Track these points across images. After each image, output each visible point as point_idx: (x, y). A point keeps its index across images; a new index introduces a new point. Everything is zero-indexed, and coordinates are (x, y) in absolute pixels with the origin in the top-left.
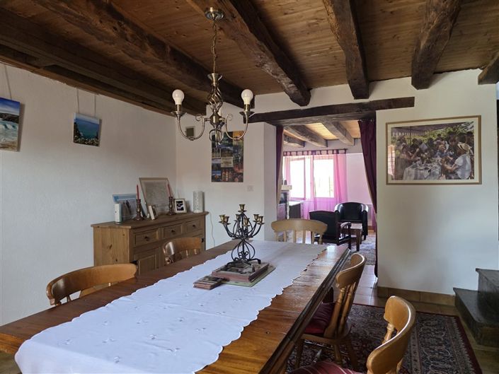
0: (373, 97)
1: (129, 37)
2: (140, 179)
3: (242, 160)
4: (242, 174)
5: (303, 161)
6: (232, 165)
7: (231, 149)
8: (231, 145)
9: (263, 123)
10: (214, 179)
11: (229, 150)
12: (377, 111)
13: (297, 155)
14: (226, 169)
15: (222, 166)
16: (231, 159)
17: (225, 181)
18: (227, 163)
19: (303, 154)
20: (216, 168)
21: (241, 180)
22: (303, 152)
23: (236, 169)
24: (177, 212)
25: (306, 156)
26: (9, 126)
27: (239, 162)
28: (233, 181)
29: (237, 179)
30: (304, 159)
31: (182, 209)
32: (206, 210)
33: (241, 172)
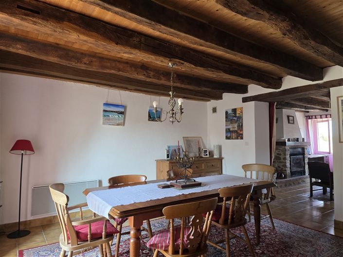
0: (326, 79)
1: (151, 76)
2: (183, 137)
3: (242, 125)
4: (242, 134)
5: (327, 122)
6: (236, 129)
7: (235, 119)
8: (236, 117)
9: (254, 102)
10: (227, 138)
11: (234, 120)
12: (331, 88)
13: (321, 118)
14: (233, 132)
15: (231, 130)
16: (236, 125)
17: (233, 139)
18: (234, 127)
19: (326, 117)
20: (228, 131)
21: (242, 138)
22: (326, 115)
23: (239, 131)
24: (203, 156)
25: (329, 119)
26: (120, 116)
27: (241, 127)
28: (237, 139)
29: (239, 137)
30: (328, 121)
31: (207, 155)
32: (223, 156)
33: (241, 133)
